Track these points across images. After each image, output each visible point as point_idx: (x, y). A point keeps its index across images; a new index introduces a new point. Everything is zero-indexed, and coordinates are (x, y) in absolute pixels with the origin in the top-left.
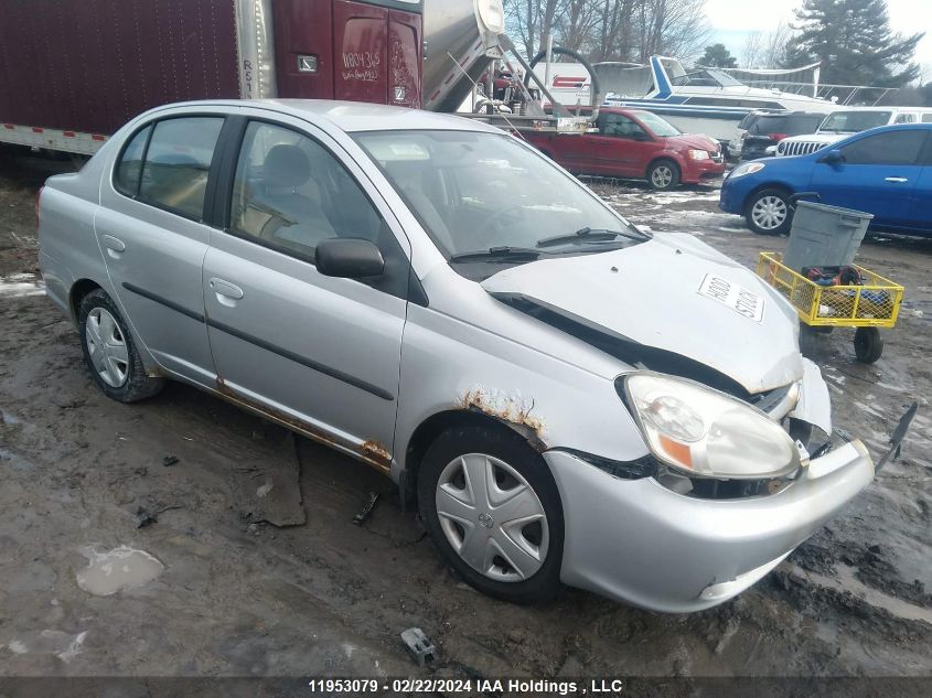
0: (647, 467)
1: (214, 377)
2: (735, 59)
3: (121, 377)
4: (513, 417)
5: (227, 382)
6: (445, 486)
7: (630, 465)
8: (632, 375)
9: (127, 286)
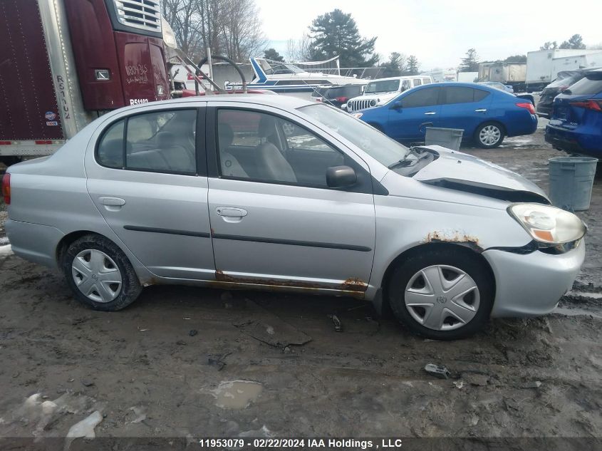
0: (533, 246)
1: (214, 271)
2: (282, 57)
3: (113, 294)
4: (461, 239)
5: (225, 272)
6: (410, 290)
7: (525, 247)
8: (513, 206)
9: (127, 228)
